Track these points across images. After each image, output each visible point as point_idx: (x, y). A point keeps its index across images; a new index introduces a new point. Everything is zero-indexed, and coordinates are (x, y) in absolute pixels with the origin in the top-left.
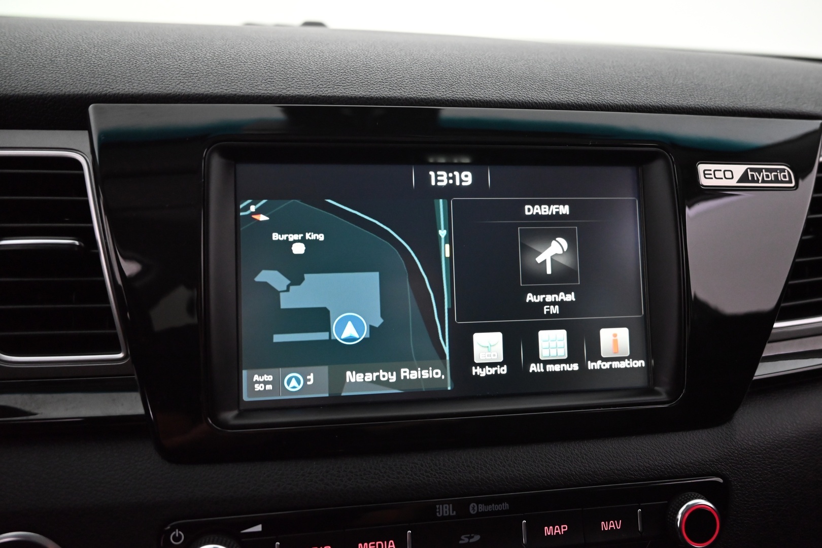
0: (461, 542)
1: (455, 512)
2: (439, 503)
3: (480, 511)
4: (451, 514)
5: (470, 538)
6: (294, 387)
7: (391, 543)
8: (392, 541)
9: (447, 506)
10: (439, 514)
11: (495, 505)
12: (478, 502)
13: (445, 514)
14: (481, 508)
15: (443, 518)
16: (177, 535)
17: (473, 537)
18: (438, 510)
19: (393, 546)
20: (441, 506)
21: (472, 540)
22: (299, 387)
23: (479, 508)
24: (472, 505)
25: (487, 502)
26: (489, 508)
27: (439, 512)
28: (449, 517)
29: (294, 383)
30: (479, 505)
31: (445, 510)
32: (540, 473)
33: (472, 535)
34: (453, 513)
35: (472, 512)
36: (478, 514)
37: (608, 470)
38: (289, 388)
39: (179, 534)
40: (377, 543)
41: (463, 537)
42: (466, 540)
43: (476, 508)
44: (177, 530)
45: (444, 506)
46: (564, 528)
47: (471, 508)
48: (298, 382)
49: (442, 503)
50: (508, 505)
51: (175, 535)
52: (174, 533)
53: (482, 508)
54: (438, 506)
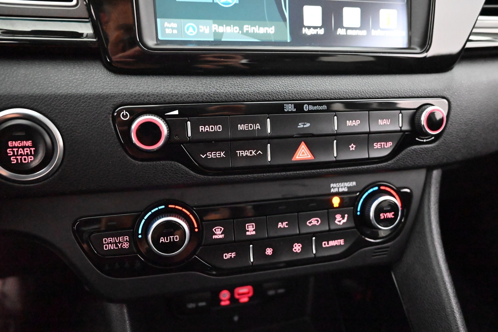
0: (299, 127)
1: (295, 109)
2: (286, 103)
3: (310, 109)
4: (293, 110)
5: (304, 125)
6: (191, 33)
7: (258, 125)
8: (258, 124)
9: (291, 105)
10: (286, 110)
11: (319, 106)
12: (309, 104)
13: (289, 110)
14: (311, 107)
15: (288, 112)
16: (125, 114)
17: (306, 124)
18: (285, 107)
19: (259, 127)
20: (287, 105)
21: (305, 126)
22: (195, 33)
23: (310, 107)
24: (305, 105)
25: (314, 104)
26: (315, 108)
27: (286, 108)
28: (292, 112)
29: (191, 30)
30: (310, 106)
31: (289, 107)
32: (345, 90)
33: (305, 123)
34: (294, 110)
35: (305, 110)
36: (309, 111)
37: (384, 91)
38: (188, 33)
39: (126, 113)
40: (249, 125)
41: (300, 124)
42: (302, 126)
43: (307, 108)
44: (125, 111)
45: (289, 105)
46: (358, 122)
47: (305, 108)
48: (194, 30)
50: (326, 106)
52: (123, 113)
53: (311, 108)
54: (285, 105)
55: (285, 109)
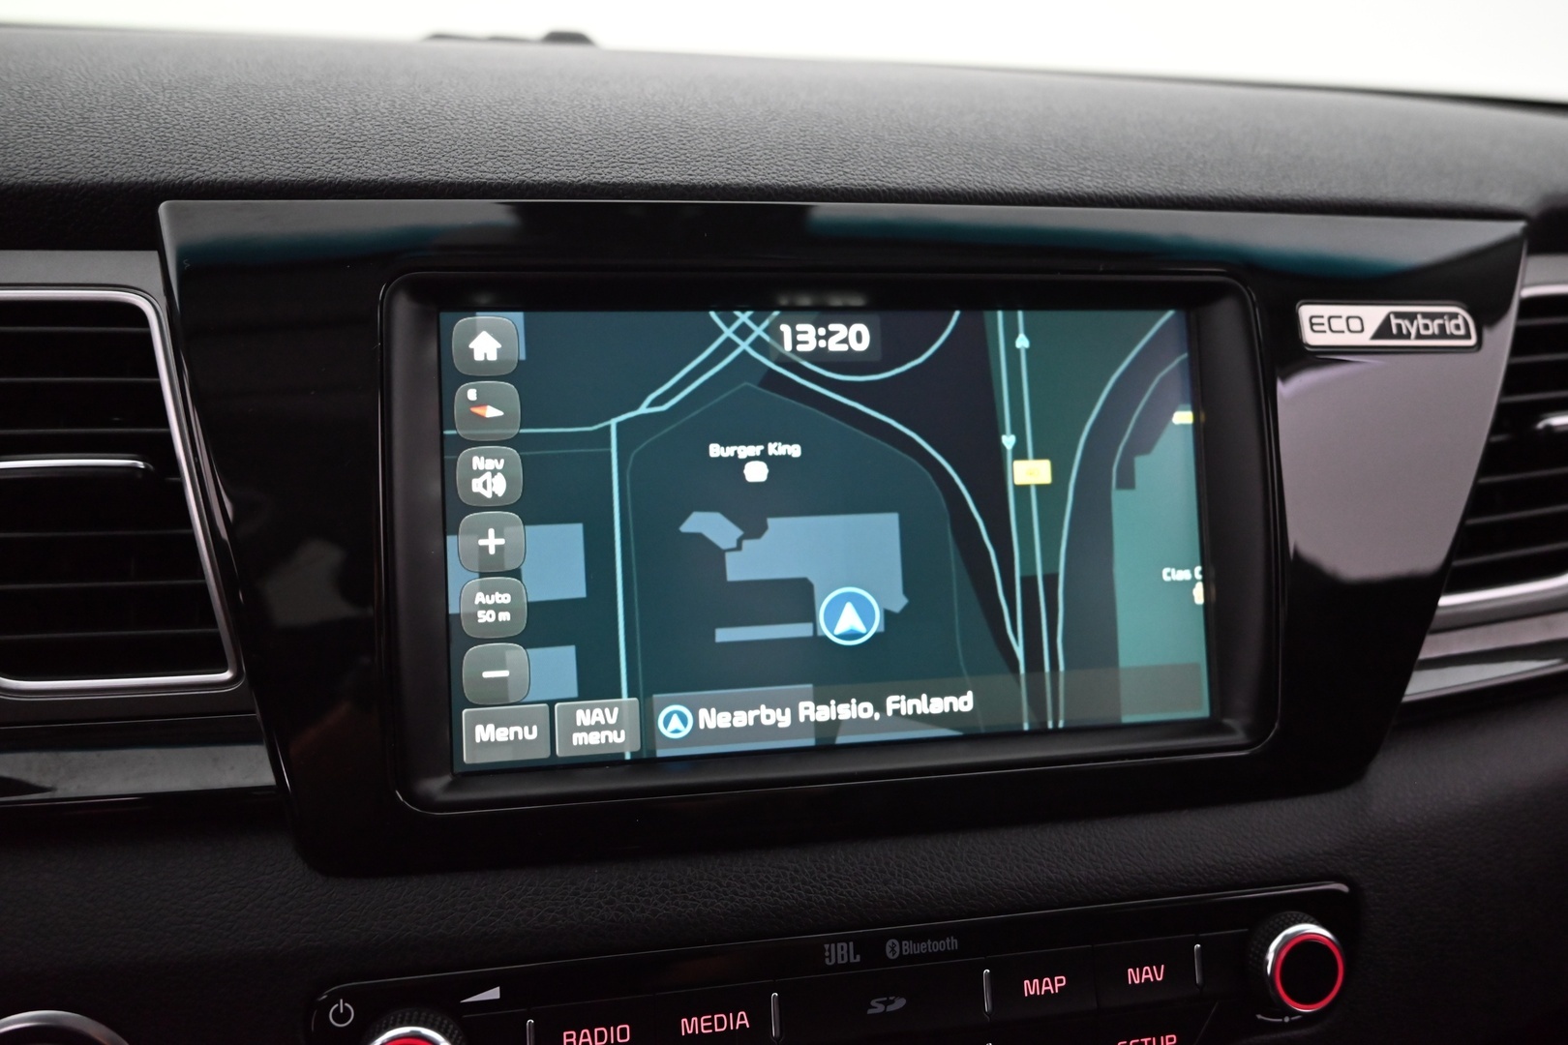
0: (870, 1011)
1: (858, 957)
2: (830, 940)
3: (904, 953)
4: (852, 960)
5: (886, 1003)
7: (742, 1016)
8: (744, 1013)
9: (845, 945)
10: (830, 961)
11: (932, 941)
12: (901, 937)
13: (840, 961)
14: (907, 947)
15: (837, 967)
16: (342, 1010)
17: (893, 1002)
18: (827, 954)
19: (746, 1022)
20: (833, 945)
21: (891, 1008)
23: (904, 948)
24: (889, 943)
25: (918, 937)
26: (922, 947)
27: (830, 957)
28: (849, 966)
30: (904, 943)
31: (839, 952)
32: (1015, 881)
33: (891, 998)
34: (855, 958)
35: (890, 956)
36: (902, 959)
37: (1140, 874)
39: (345, 1007)
40: (716, 1016)
41: (873, 1003)
42: (880, 1008)
43: (897, 949)
44: (341, 1001)
45: (839, 945)
46: (1060, 981)
47: (888, 949)
49: (836, 940)
50: (956, 941)
51: (338, 1008)
52: (336, 1005)
53: (909, 948)
54: (827, 946)
55: (827, 960)
